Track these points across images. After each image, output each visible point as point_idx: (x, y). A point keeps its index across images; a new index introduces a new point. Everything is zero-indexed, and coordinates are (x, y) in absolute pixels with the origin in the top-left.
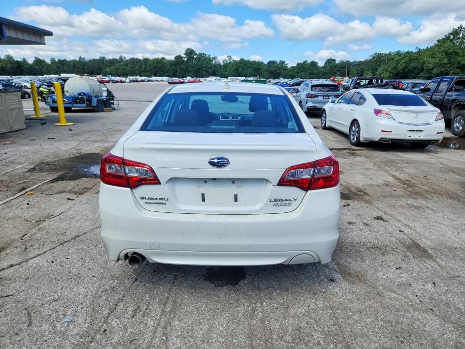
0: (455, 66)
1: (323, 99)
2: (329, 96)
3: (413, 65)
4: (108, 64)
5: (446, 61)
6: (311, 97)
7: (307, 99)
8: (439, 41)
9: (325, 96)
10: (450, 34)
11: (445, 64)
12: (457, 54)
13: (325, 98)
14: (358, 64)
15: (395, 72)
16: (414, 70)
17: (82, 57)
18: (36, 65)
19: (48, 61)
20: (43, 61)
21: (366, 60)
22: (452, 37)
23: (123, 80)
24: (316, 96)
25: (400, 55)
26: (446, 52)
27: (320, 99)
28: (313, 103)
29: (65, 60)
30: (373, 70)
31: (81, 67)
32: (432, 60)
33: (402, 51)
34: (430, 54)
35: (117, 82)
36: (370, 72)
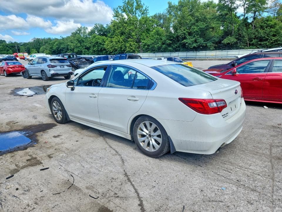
0: (84, 47)
1: (61, 68)
2: (63, 66)
3: (62, 46)
5: (79, 45)
6: (52, 67)
7: (50, 68)
8: (72, 34)
9: (61, 66)
10: (77, 30)
11: (79, 47)
12: (83, 41)
13: (61, 67)
14: (24, 45)
15: (52, 50)
16: (64, 50)
21: (29, 42)
22: (78, 32)
24: (56, 66)
25: (51, 40)
26: (78, 40)
27: (58, 68)
28: (55, 70)
30: (37, 49)
32: (72, 44)
33: (52, 38)
34: (70, 41)
36: (35, 50)
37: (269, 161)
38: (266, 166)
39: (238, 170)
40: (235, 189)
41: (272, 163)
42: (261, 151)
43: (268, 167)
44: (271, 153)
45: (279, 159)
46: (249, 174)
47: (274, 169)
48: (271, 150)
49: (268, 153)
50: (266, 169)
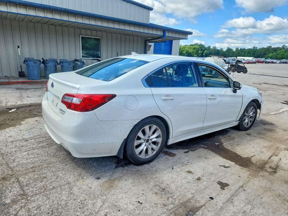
4: (272, 51)
17: (256, 47)
18: (227, 52)
19: (234, 50)
20: (232, 50)
23: (274, 62)
29: (245, 48)
31: (253, 53)
35: (269, 63)
37: (15, 169)
38: (14, 161)
39: (34, 146)
40: (24, 137)
41: (10, 168)
42: (31, 175)
43: (12, 161)
44: (18, 181)
45: (4, 179)
46: (23, 148)
47: (5, 163)
48: (22, 187)
49: (21, 179)
50: (12, 158)
